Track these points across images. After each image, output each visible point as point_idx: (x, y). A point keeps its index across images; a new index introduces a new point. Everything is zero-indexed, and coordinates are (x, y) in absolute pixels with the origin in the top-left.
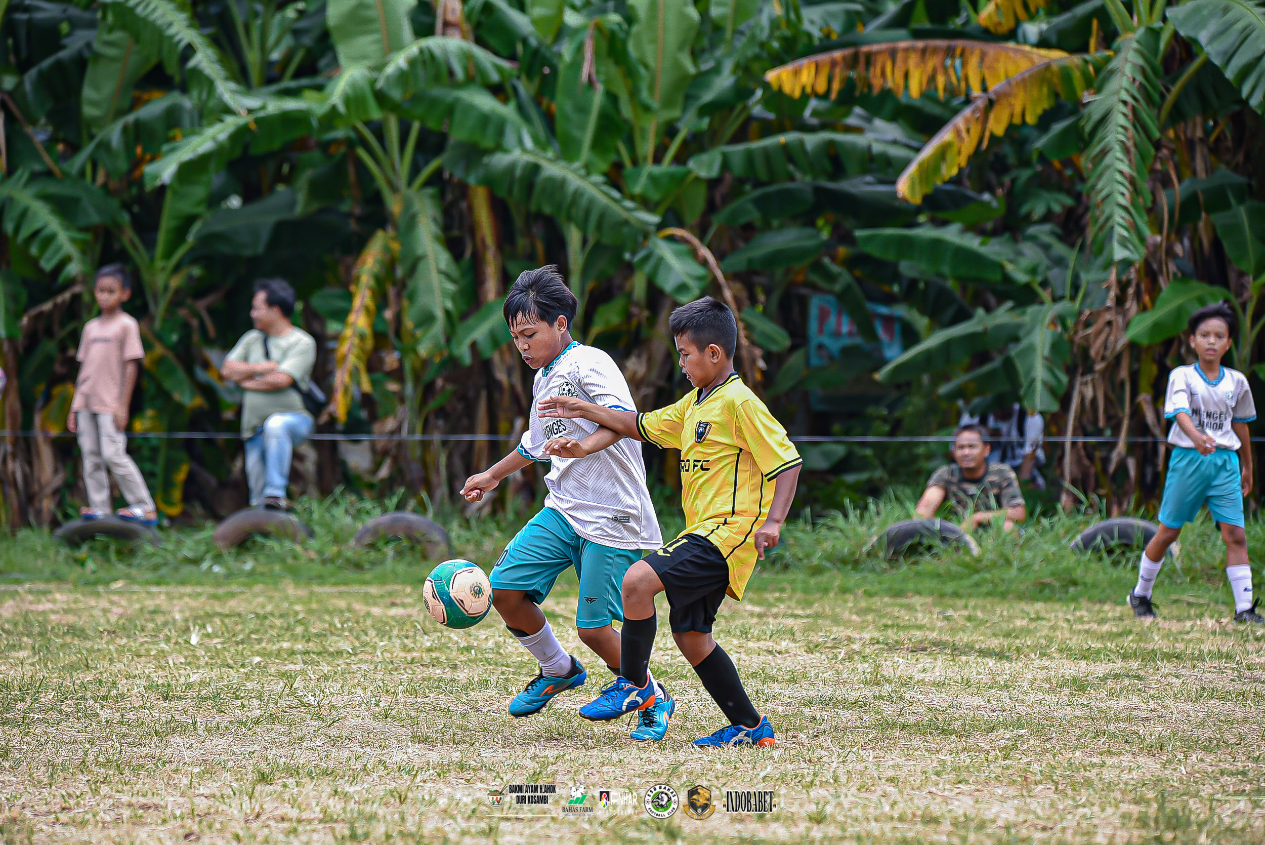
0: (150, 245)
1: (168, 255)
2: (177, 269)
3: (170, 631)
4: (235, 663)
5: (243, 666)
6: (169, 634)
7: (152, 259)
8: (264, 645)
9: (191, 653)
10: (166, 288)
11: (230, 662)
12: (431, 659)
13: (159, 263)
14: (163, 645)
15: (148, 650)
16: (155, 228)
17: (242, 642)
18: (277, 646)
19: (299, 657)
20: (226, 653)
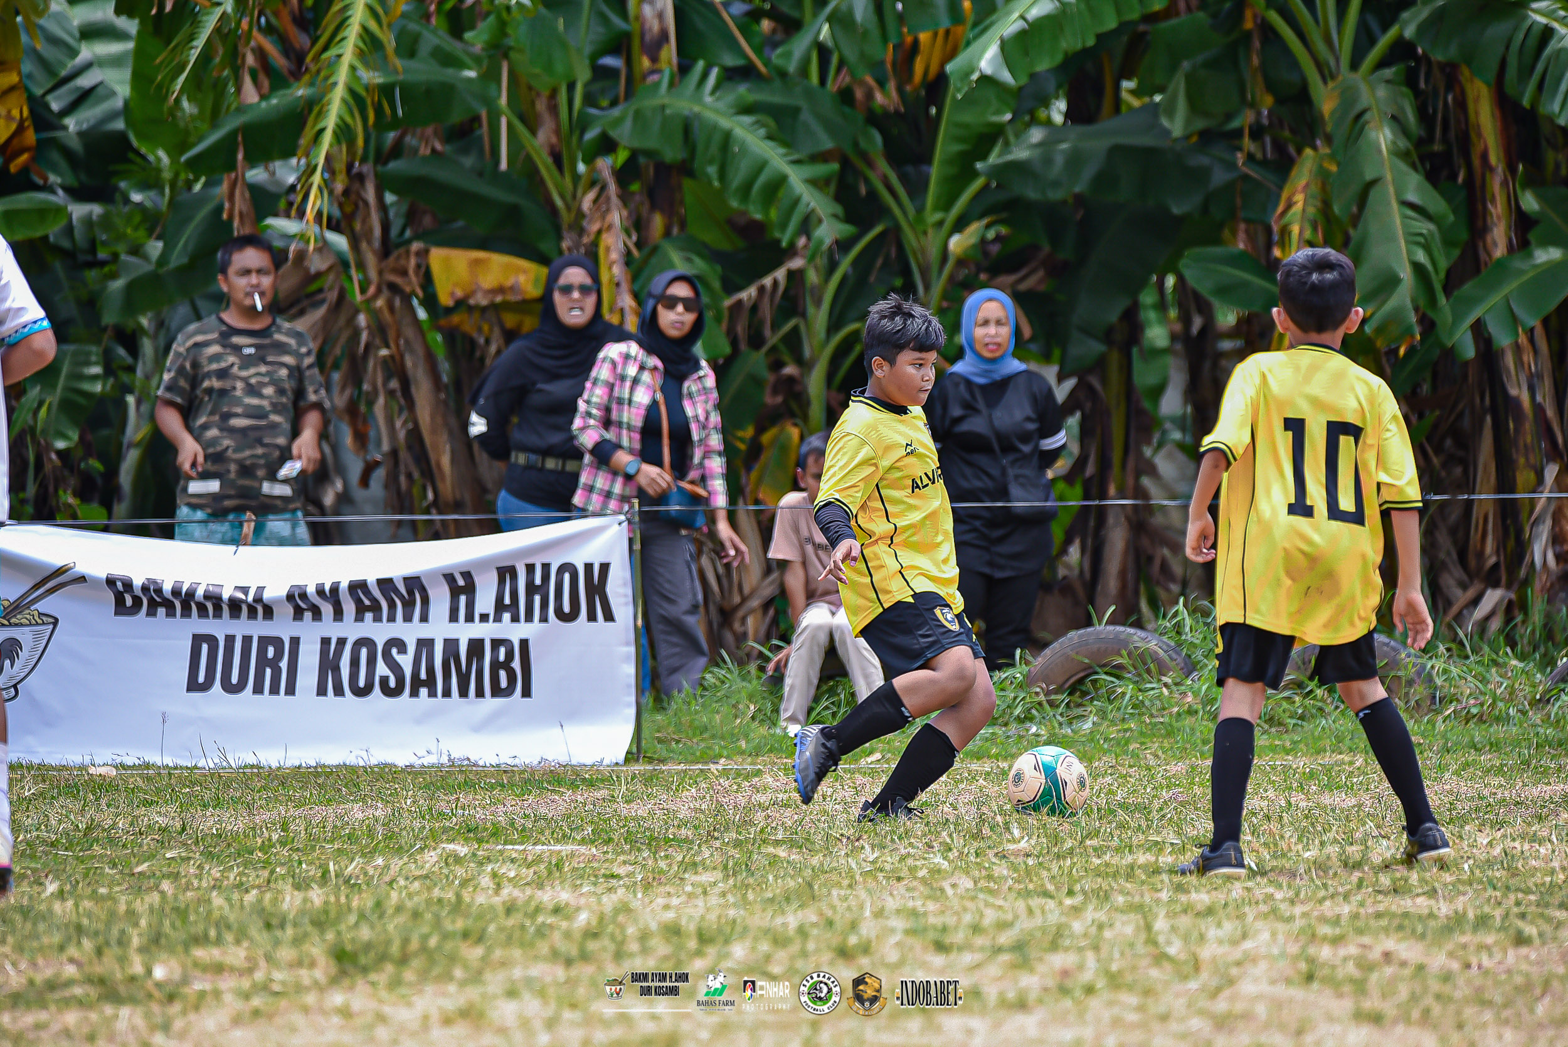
0: (917, 188)
1: (946, 204)
2: (959, 225)
3: (950, 836)
4: (1058, 889)
5: (1071, 893)
6: (948, 840)
7: (920, 210)
8: (1107, 857)
9: (984, 873)
10: (945, 255)
11: (1050, 887)
12: (1394, 881)
13: (933, 217)
14: (938, 859)
15: (912, 870)
16: (926, 158)
17: (1071, 853)
18: (1129, 859)
19: (1165, 877)
20: (1045, 874)
